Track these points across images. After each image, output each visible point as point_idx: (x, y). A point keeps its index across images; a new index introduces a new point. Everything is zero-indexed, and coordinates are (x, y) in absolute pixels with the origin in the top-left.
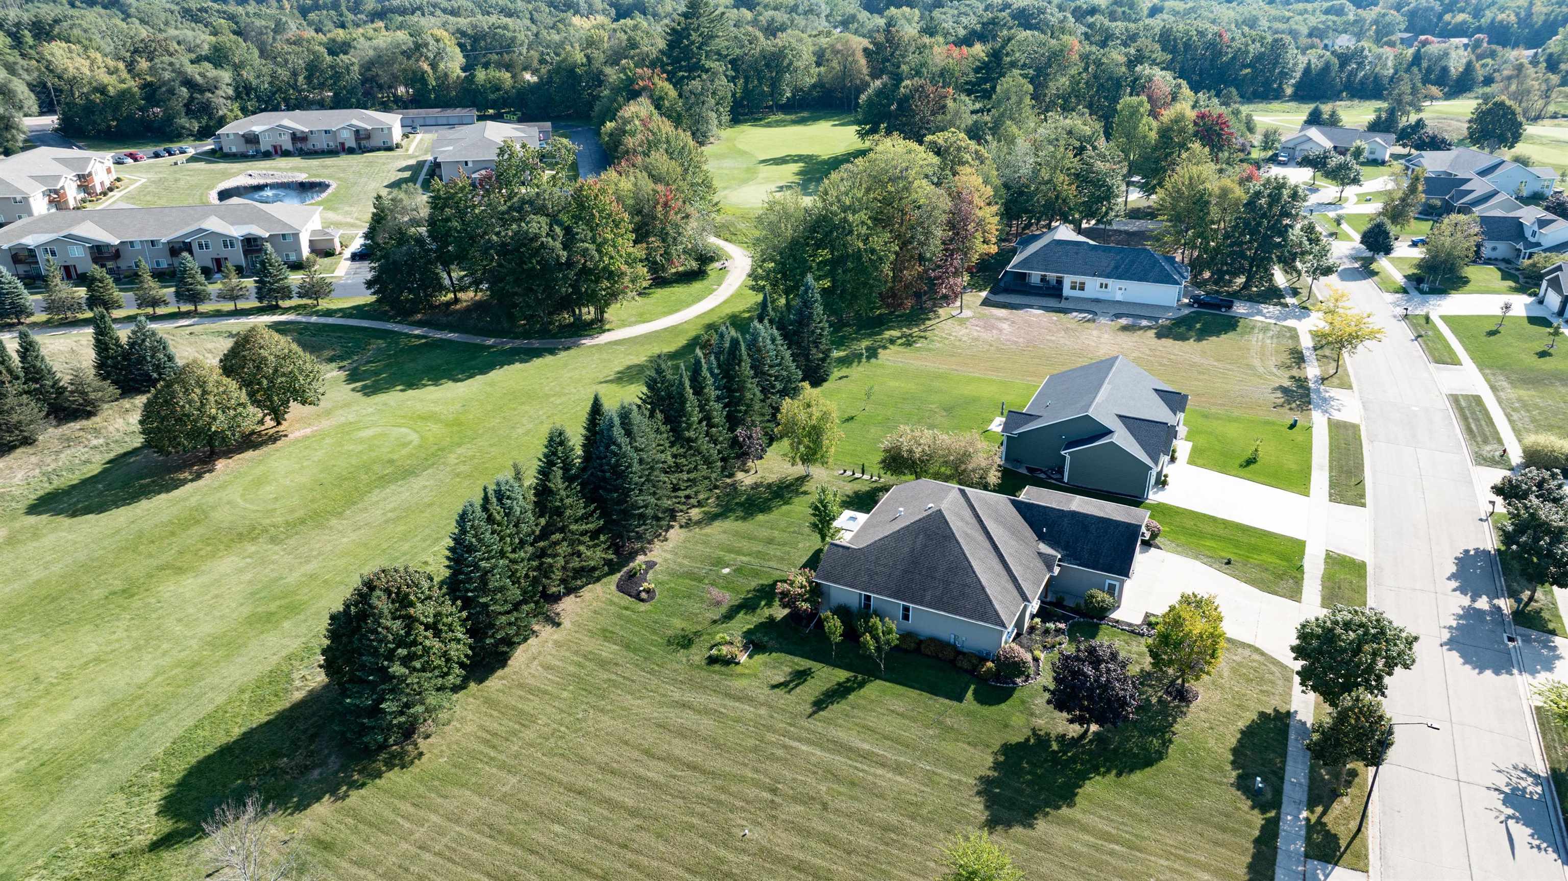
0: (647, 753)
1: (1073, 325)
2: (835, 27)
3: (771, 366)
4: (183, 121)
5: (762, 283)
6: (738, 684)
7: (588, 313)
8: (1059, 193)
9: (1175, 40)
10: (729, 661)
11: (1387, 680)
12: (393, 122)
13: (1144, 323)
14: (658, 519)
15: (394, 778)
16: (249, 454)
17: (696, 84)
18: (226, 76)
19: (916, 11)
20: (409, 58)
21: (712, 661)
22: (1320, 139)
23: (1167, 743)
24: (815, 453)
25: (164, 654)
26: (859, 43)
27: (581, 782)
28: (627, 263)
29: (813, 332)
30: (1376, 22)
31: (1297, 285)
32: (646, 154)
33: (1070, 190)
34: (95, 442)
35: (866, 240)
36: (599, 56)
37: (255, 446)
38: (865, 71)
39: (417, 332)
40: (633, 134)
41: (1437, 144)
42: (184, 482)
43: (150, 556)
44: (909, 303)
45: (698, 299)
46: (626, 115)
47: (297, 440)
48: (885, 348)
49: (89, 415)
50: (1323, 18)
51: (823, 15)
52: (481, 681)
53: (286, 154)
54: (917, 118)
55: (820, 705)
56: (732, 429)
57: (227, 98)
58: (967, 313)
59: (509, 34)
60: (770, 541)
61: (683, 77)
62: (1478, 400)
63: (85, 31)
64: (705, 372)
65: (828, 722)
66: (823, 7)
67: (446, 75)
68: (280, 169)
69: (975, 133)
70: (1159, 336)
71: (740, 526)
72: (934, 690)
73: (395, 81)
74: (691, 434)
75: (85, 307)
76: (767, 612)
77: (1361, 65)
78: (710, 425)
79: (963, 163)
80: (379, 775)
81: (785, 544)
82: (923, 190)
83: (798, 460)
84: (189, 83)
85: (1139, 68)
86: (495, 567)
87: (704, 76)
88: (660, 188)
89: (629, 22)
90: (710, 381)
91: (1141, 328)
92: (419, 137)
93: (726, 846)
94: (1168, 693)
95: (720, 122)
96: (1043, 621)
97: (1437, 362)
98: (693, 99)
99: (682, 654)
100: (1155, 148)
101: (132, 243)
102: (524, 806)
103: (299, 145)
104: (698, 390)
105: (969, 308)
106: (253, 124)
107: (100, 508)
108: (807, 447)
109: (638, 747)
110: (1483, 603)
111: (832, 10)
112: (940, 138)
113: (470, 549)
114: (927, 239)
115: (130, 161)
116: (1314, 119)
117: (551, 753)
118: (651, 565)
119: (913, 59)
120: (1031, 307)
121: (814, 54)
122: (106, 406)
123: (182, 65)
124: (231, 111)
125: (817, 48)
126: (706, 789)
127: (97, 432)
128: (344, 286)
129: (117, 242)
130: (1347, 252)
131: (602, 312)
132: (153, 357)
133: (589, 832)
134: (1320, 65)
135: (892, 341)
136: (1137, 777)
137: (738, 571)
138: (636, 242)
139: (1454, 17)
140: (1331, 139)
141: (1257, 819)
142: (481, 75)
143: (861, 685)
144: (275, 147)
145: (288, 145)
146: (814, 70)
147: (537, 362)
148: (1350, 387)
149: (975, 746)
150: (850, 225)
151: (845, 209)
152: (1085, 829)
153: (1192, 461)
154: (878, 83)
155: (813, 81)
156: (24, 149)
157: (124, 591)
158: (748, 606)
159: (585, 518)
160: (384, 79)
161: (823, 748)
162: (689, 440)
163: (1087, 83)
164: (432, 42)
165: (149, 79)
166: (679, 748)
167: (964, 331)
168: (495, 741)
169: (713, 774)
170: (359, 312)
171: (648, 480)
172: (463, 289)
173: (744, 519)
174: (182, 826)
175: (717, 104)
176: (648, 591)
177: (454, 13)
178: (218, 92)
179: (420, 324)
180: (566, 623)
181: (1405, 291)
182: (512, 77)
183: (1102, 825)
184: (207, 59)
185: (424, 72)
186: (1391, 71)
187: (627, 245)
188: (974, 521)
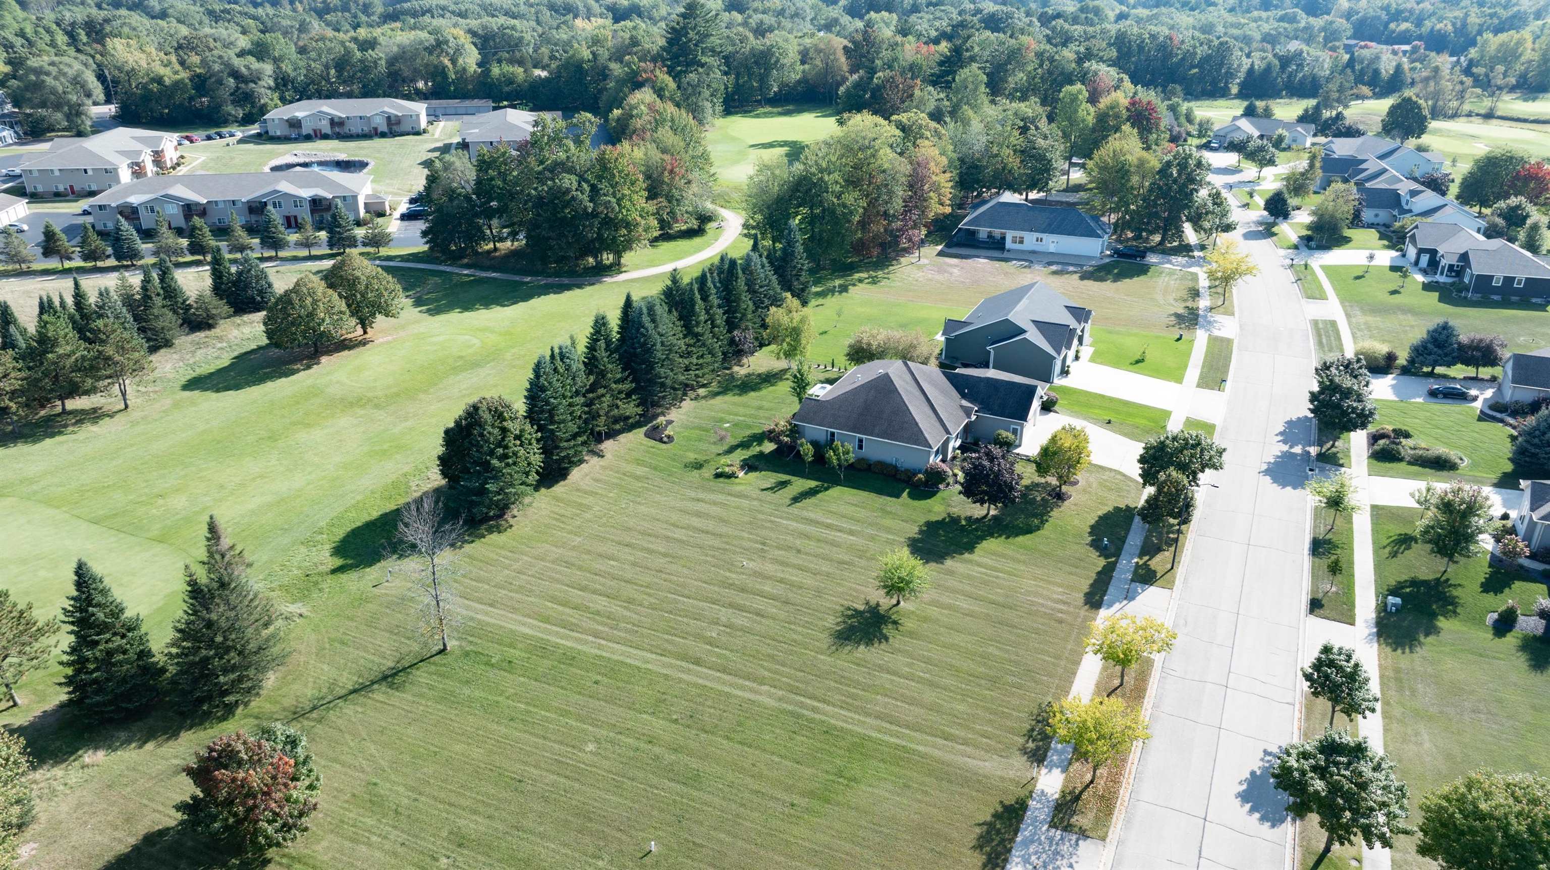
0: (674, 525)
1: (1012, 270)
2: (819, 30)
3: (761, 287)
4: (230, 109)
5: (753, 232)
6: (738, 488)
7: (608, 258)
8: (1006, 164)
9: (1130, 42)
10: (731, 476)
11: (1200, 475)
12: (420, 109)
13: (1071, 269)
14: (675, 389)
15: (494, 537)
16: (346, 353)
17: (693, 77)
18: (268, 68)
19: (895, 16)
20: (431, 53)
21: (718, 476)
22: (1248, 128)
23: (1043, 522)
24: (795, 349)
25: (310, 473)
26: (839, 43)
27: (628, 539)
28: (641, 216)
29: (795, 267)
30: (1323, 29)
31: (1206, 243)
32: (655, 130)
33: (1014, 162)
34: (219, 345)
35: (838, 197)
36: (604, 54)
37: (350, 348)
38: (845, 68)
39: (465, 272)
40: (640, 116)
41: (1351, 132)
42: (298, 371)
43: (283, 416)
44: (876, 252)
45: (699, 250)
46: (632, 102)
47: (382, 343)
48: (854, 285)
49: (210, 327)
50: (1276, 25)
51: (808, 19)
52: (549, 487)
53: (325, 137)
54: (889, 105)
55: (796, 500)
56: (730, 331)
57: (270, 88)
58: (924, 261)
59: (516, 35)
60: (760, 408)
61: (681, 71)
62: (1333, 323)
63: (134, 29)
64: (710, 284)
65: (803, 509)
66: (808, 11)
67: (464, 69)
68: (321, 150)
69: (937, 116)
70: (1082, 278)
71: (737, 399)
72: (880, 492)
73: (417, 74)
74: (699, 330)
75: (186, 252)
76: (758, 449)
77: (1300, 66)
78: (714, 326)
79: (922, 137)
80: (484, 536)
81: (771, 410)
82: (887, 157)
83: (782, 355)
84: (235, 74)
85: (1087, 64)
86: (560, 404)
87: (700, 70)
88: (667, 157)
89: (628, 24)
90: (714, 291)
91: (1068, 273)
92: (442, 124)
93: (730, 571)
94: (1050, 495)
95: (714, 111)
96: (962, 453)
97: (1309, 298)
98: (690, 90)
99: (696, 473)
100: (1094, 130)
101: (216, 202)
102: (589, 552)
103: (337, 130)
104: (705, 298)
105: (926, 257)
106: (298, 110)
107: (237, 387)
108: (789, 344)
109: (666, 522)
110: (1298, 450)
111: (816, 15)
112: (903, 117)
113: (543, 389)
114: (891, 198)
115: (187, 142)
116: (1250, 112)
117: (604, 525)
118: (670, 422)
119: (886, 54)
120: (978, 257)
121: (800, 53)
122: (222, 321)
123: (229, 59)
124: (272, 100)
125: (802, 48)
126: (717, 543)
127: (220, 339)
128: (399, 239)
129: (205, 201)
130: (1255, 219)
131: (620, 257)
132: (257, 282)
133: (634, 564)
134: (1263, 66)
135: (860, 281)
136: (1020, 539)
137: (736, 425)
138: (648, 199)
139: (1398, 25)
140: (1258, 128)
141: (1102, 562)
142: (496, 71)
143: (827, 489)
144: (315, 131)
145: (327, 130)
146: (800, 68)
147: (567, 294)
148: (1233, 314)
149: (907, 522)
150: (826, 183)
151: (821, 171)
152: (979, 565)
153: (1092, 360)
154: (856, 77)
155: (798, 77)
156: (95, 132)
157: (270, 438)
158: (744, 445)
159: (621, 381)
160: (406, 73)
161: (797, 521)
162: (697, 335)
163: (1042, 78)
164: (452, 39)
165: (198, 71)
166: (696, 522)
167: (921, 274)
168: (563, 519)
169: (721, 536)
170: (414, 257)
171: (667, 358)
172: (502, 240)
173: (740, 395)
174: (350, 562)
175: (712, 95)
176: (669, 437)
177: (463, 15)
178: (260, 83)
179: (468, 266)
180: (608, 456)
181: (1296, 247)
182: (525, 71)
183: (990, 562)
184: (250, 53)
185: (445, 67)
186: (1328, 72)
187: (640, 200)
188: (913, 382)
